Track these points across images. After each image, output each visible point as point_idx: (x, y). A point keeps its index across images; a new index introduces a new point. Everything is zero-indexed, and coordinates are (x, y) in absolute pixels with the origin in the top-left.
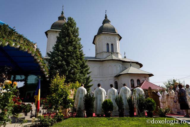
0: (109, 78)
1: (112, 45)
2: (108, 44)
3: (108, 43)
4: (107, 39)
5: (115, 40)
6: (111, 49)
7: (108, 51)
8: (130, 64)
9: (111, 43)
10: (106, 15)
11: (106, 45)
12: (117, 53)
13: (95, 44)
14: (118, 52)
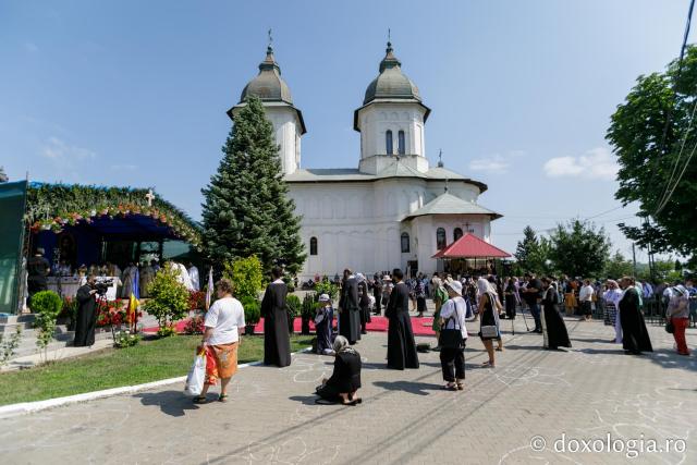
0: (389, 225)
1: (401, 133)
2: (389, 133)
3: (391, 129)
4: (386, 119)
5: (409, 118)
6: (398, 144)
7: (390, 152)
8: (442, 185)
9: (399, 129)
10: (389, 44)
11: (384, 136)
12: (414, 156)
13: (359, 131)
14: (418, 152)
